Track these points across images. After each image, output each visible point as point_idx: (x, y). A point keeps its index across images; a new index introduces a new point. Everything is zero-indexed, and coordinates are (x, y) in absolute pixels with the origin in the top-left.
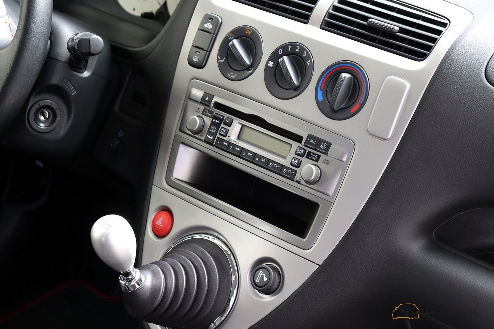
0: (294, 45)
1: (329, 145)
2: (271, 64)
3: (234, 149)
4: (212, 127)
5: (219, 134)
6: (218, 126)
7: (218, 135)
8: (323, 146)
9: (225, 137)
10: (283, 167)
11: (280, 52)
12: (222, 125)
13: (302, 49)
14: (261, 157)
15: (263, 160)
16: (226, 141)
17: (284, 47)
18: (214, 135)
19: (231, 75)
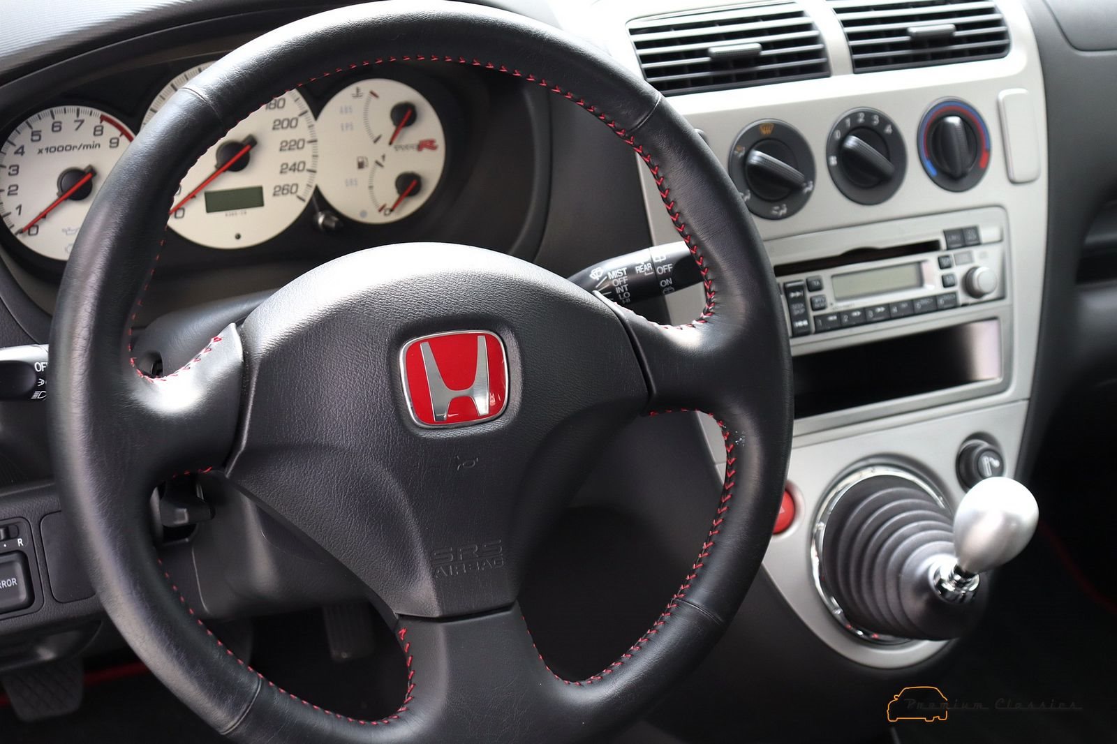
0: (854, 116)
1: (975, 229)
2: (833, 161)
3: (850, 318)
4: (794, 307)
5: (814, 309)
6: (802, 299)
7: (812, 314)
8: (970, 237)
9: (823, 308)
10: (935, 298)
11: (838, 136)
12: (809, 295)
13: (869, 115)
14: (897, 304)
15: (904, 306)
16: (832, 314)
17: (840, 126)
18: (804, 316)
19: (778, 211)
